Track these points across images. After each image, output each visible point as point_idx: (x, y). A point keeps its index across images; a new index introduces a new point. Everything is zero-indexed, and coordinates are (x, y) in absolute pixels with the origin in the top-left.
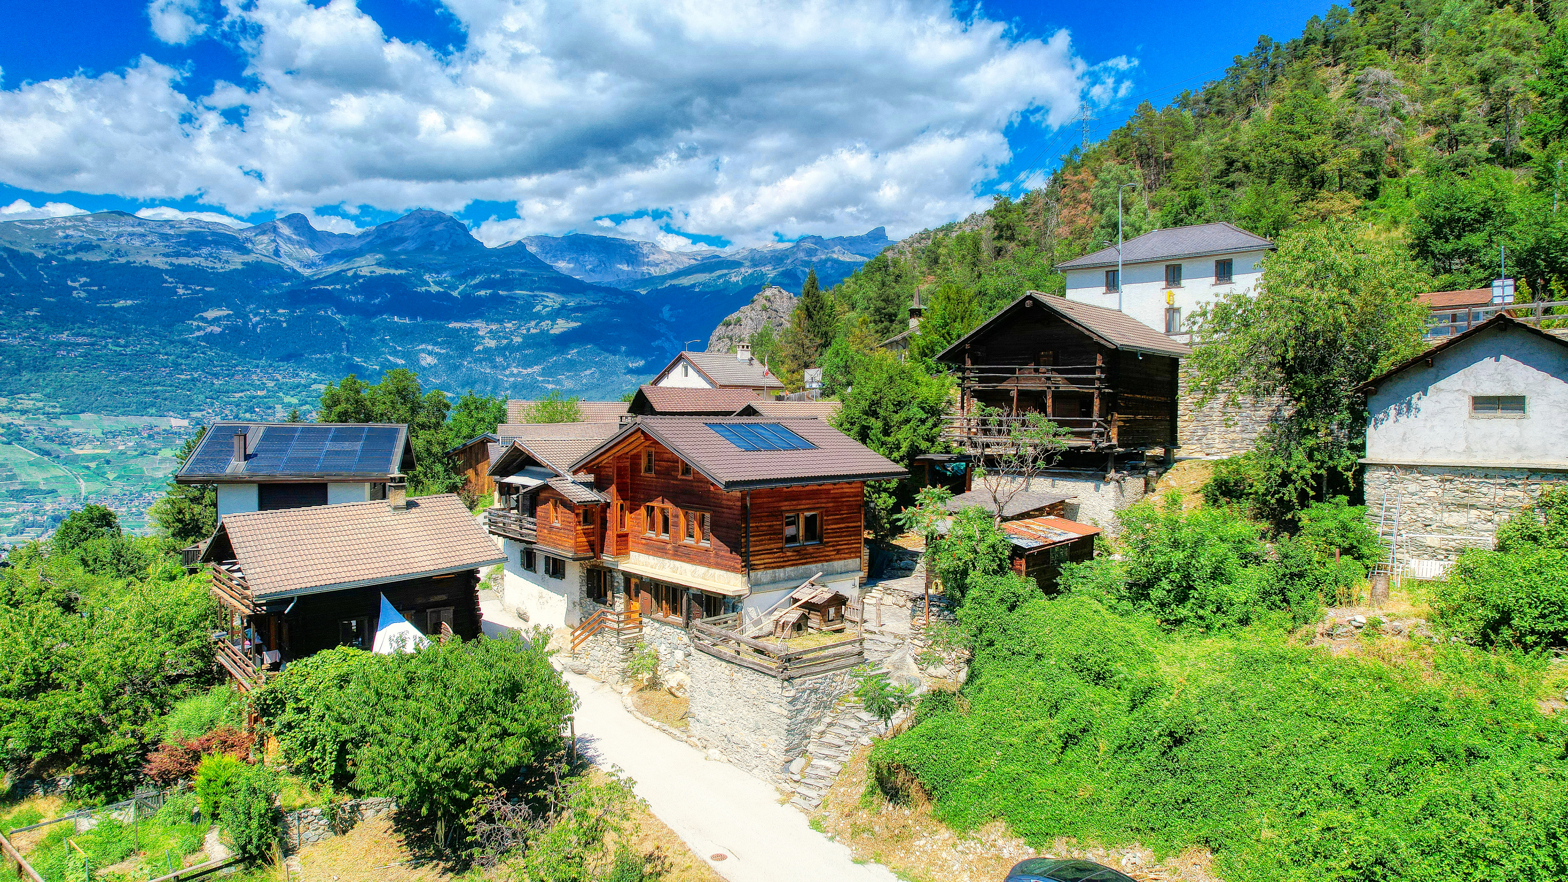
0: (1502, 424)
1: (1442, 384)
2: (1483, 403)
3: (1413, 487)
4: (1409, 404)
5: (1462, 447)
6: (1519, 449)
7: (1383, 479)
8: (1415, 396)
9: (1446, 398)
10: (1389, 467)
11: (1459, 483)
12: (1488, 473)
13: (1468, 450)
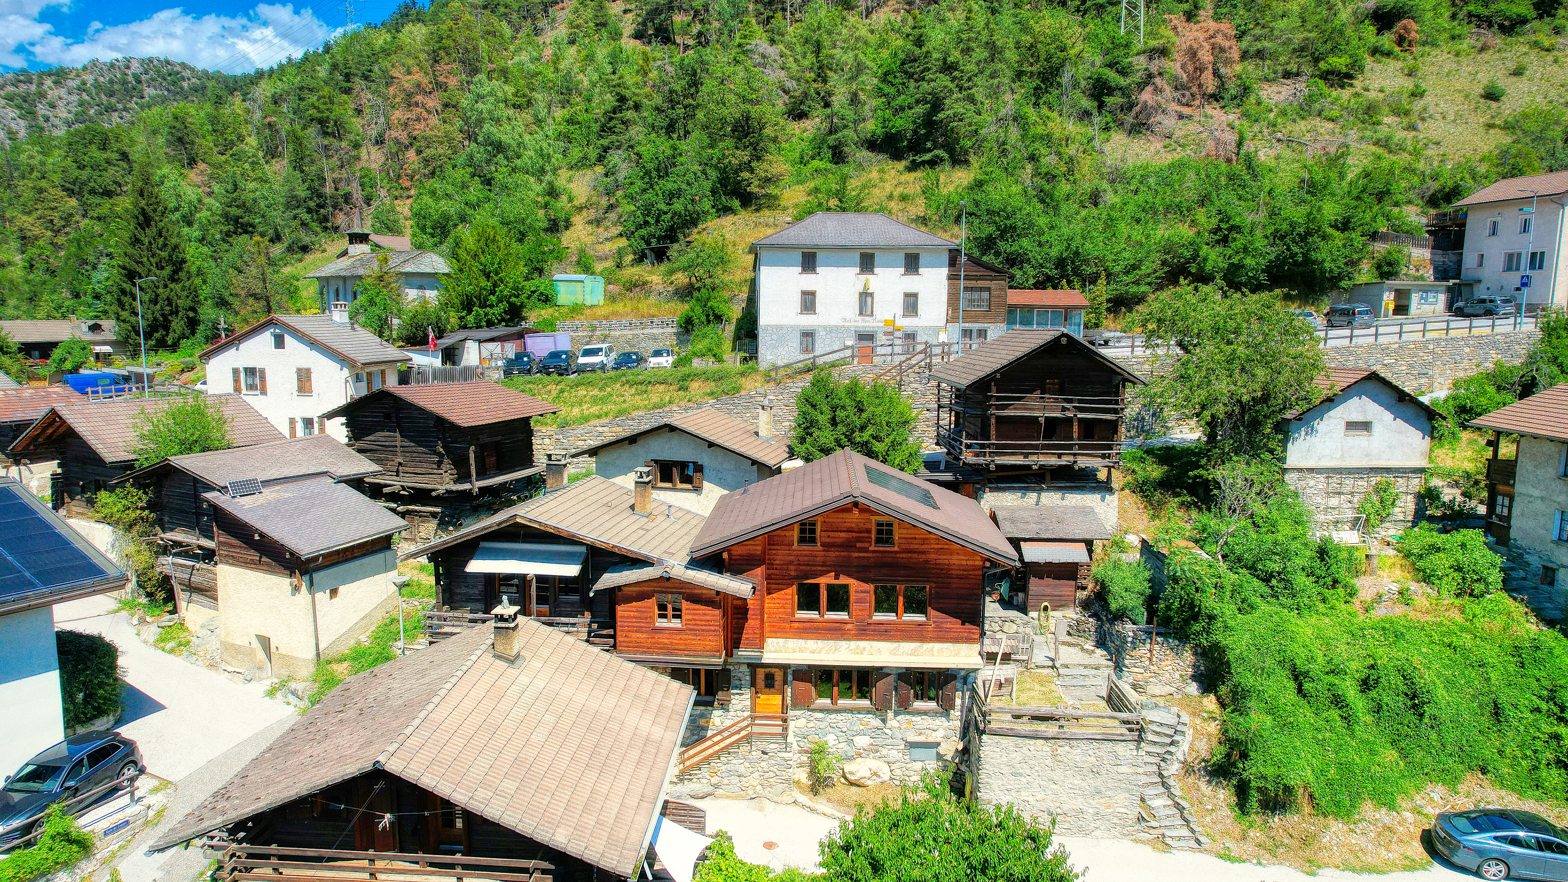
0: (1359, 440)
1: (1331, 413)
2: (1351, 426)
3: (1312, 483)
4: (1312, 427)
5: (1338, 455)
6: (1367, 455)
7: (1295, 478)
8: (1316, 423)
9: (1334, 422)
10: (1300, 470)
11: (1336, 479)
12: (1351, 471)
13: (1342, 457)
